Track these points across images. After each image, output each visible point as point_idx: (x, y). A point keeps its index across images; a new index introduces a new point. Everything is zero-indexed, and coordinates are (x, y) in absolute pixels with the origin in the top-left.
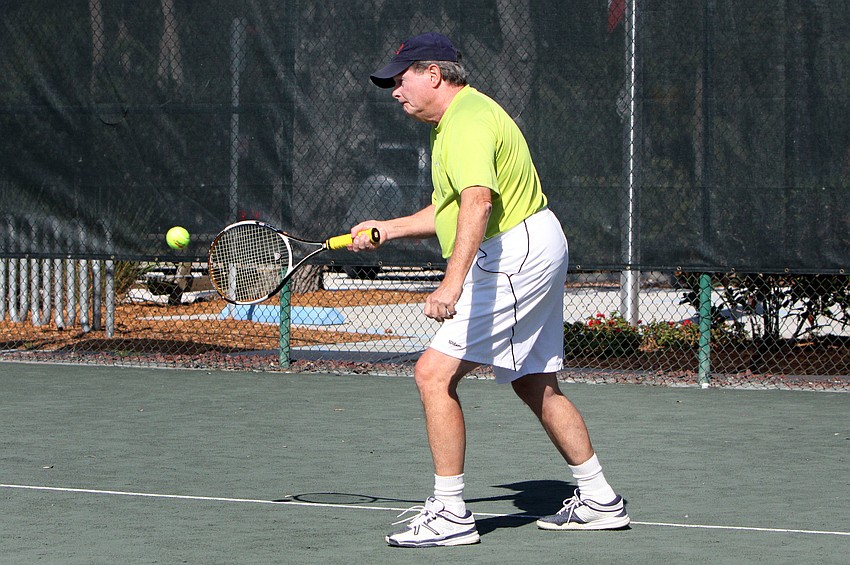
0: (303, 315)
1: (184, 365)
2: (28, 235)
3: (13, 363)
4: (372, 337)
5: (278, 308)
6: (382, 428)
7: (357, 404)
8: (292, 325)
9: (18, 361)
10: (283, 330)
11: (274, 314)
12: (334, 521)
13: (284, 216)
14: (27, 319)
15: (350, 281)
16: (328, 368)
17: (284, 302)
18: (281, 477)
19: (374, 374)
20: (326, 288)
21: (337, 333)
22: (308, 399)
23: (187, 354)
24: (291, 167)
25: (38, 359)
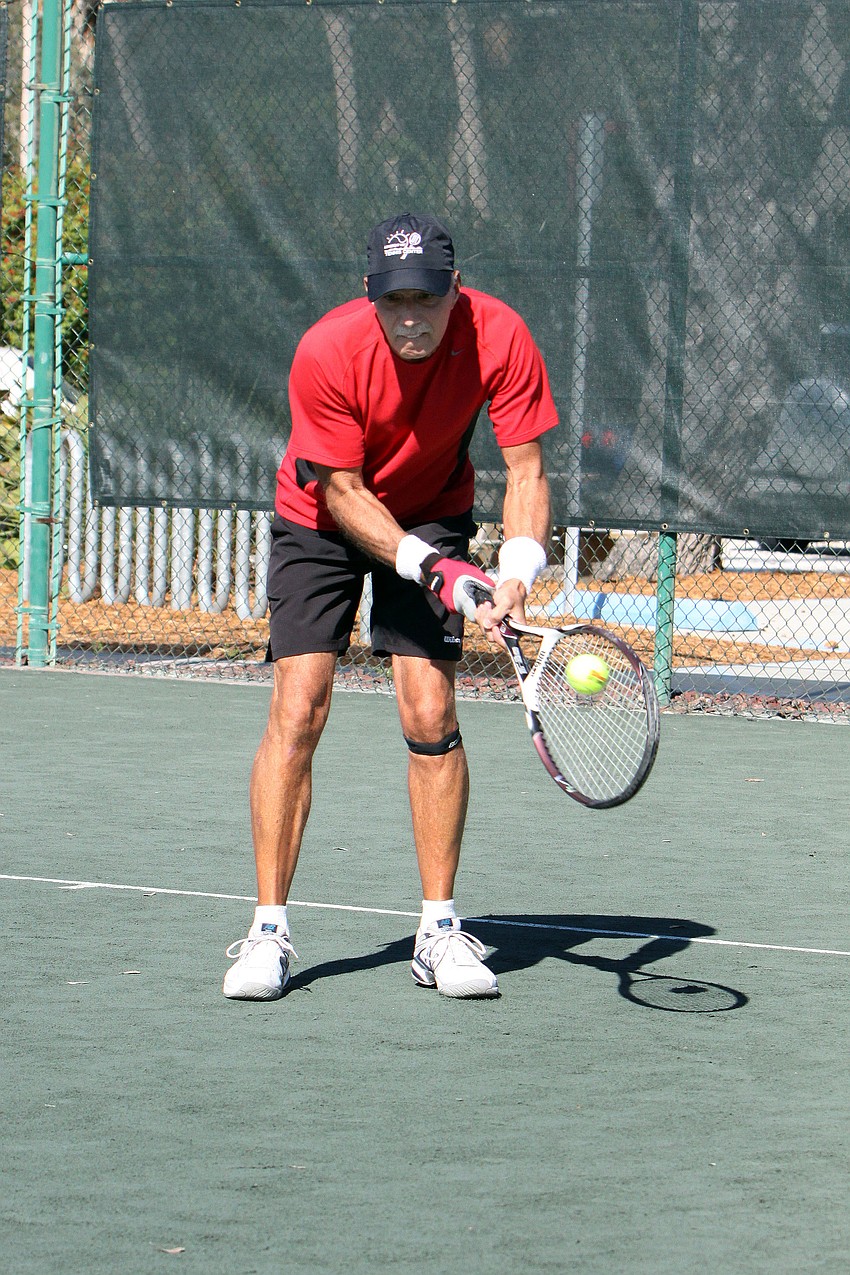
0: (695, 617)
1: (493, 695)
2: (235, 472)
3: (207, 684)
4: (809, 655)
5: (654, 602)
6: (827, 813)
7: (784, 771)
8: (676, 634)
9: (216, 681)
10: (661, 642)
11: (647, 613)
12: (751, 971)
13: (667, 451)
14: (228, 607)
15: (765, 554)
16: (735, 708)
17: (663, 595)
18: (660, 892)
19: (810, 719)
20: (725, 564)
21: (750, 646)
22: (703, 760)
23: (498, 676)
24: (681, 369)
25: (249, 677)
